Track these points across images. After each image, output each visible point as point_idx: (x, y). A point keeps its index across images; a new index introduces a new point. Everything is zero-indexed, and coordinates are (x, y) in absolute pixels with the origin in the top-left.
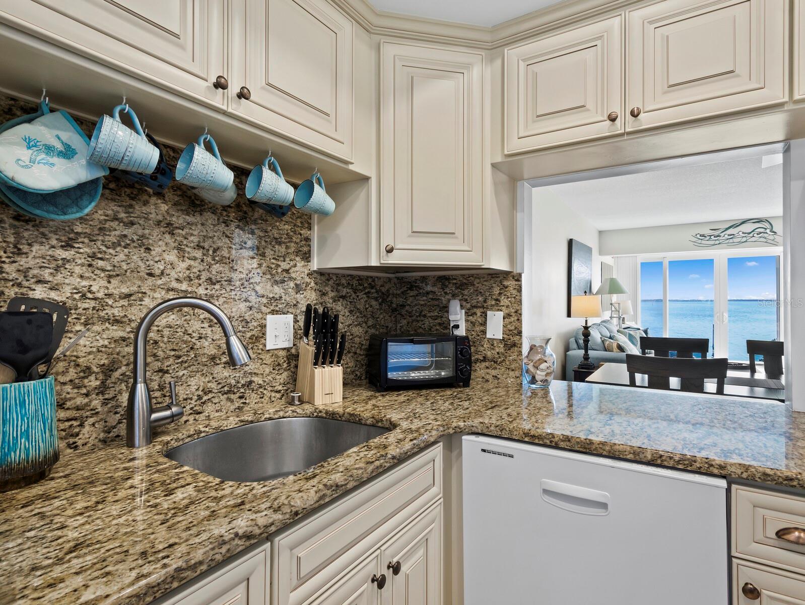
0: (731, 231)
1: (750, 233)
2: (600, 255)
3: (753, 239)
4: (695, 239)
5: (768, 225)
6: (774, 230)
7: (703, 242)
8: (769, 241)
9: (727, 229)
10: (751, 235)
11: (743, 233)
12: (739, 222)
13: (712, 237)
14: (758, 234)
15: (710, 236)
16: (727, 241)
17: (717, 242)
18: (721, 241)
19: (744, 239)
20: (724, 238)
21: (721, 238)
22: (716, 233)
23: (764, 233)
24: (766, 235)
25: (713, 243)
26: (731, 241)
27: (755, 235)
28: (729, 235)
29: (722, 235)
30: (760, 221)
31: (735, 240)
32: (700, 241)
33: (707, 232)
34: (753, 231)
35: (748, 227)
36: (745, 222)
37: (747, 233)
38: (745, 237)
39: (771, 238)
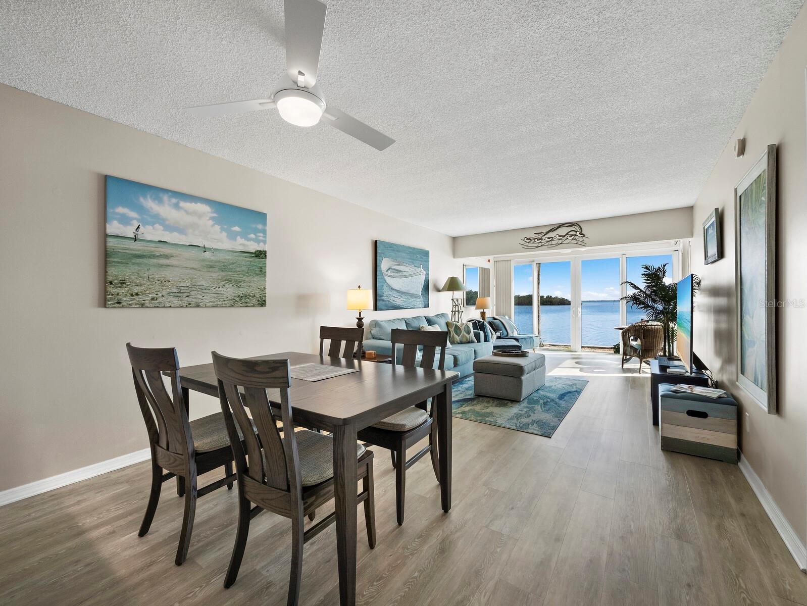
0: (551, 235)
1: (565, 236)
2: (454, 258)
3: (567, 241)
4: (524, 243)
5: (578, 229)
6: (583, 233)
7: (530, 245)
8: (579, 243)
9: (547, 233)
10: (565, 238)
11: (559, 236)
12: (556, 226)
14: (570, 237)
17: (540, 244)
18: (543, 244)
19: (560, 241)
20: (545, 241)
23: (575, 235)
24: (576, 237)
25: (536, 245)
26: (550, 243)
27: (568, 237)
28: (549, 238)
29: (544, 238)
30: (572, 224)
31: (554, 242)
32: (527, 244)
33: (532, 236)
34: (567, 234)
35: (563, 231)
36: (560, 226)
37: (562, 236)
38: (561, 239)
39: (581, 239)
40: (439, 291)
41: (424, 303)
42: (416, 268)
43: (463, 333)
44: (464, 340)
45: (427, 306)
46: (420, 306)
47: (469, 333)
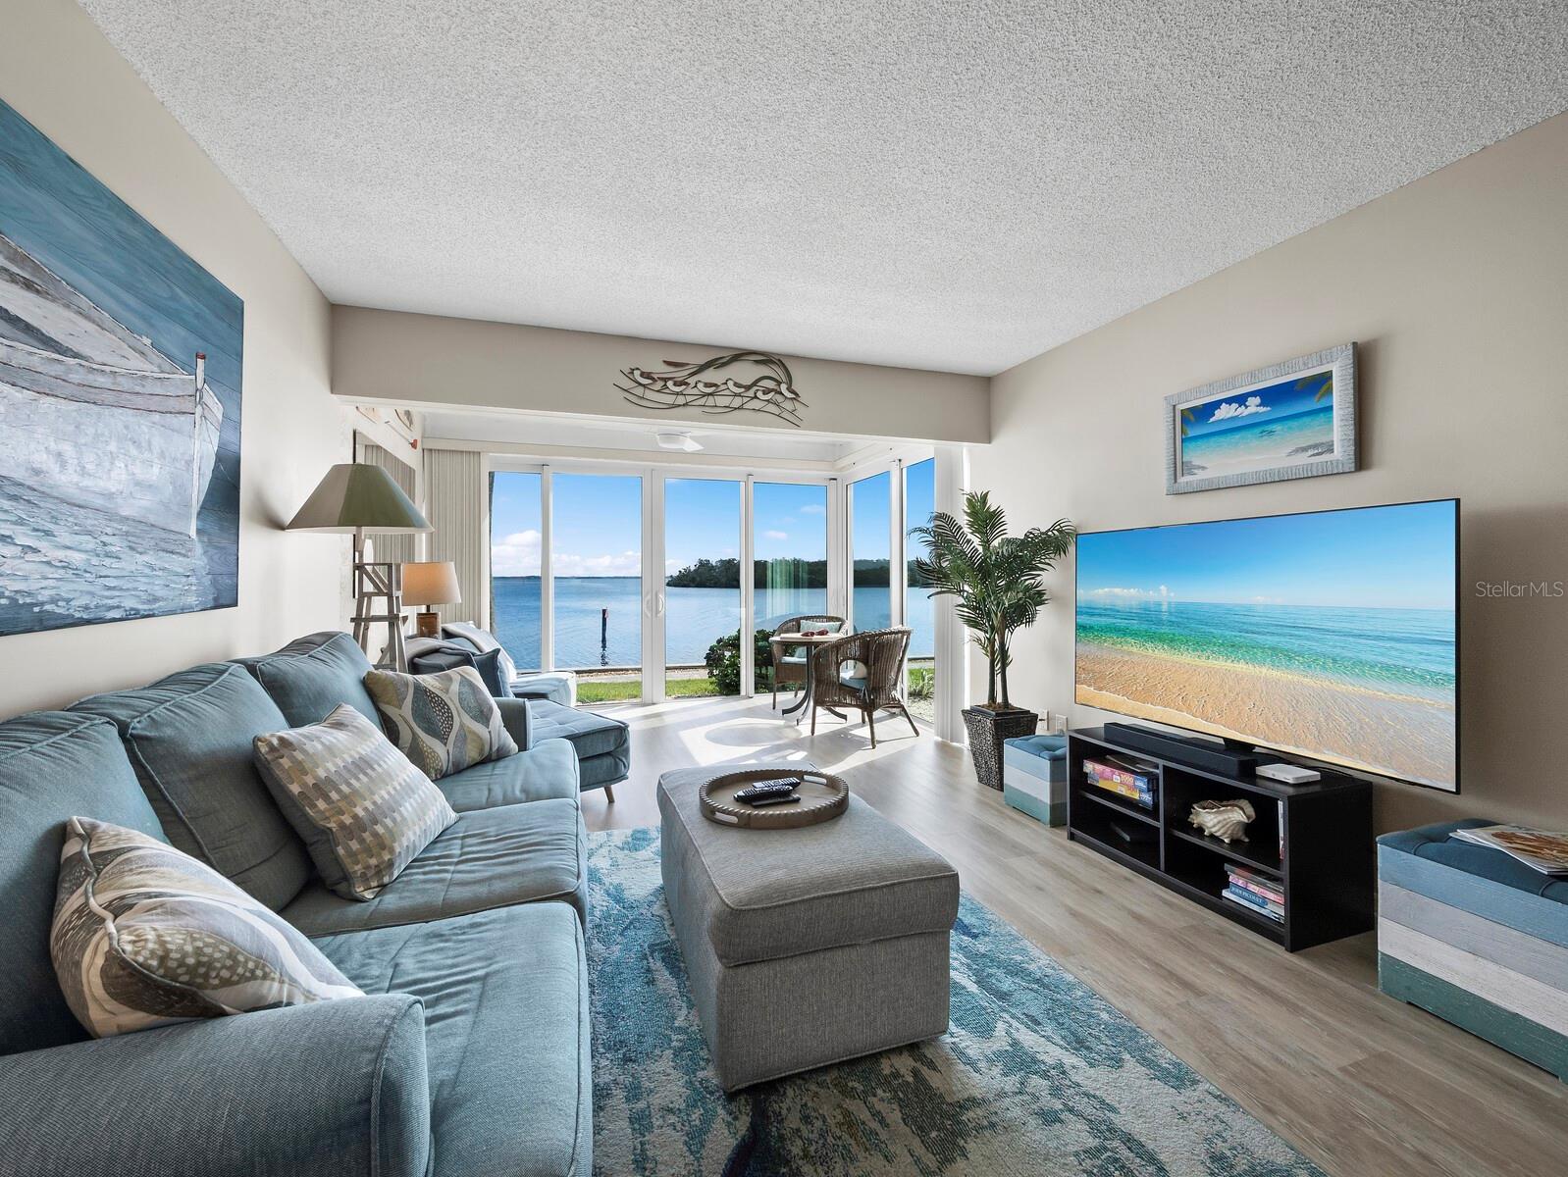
0: (710, 375)
1: (748, 388)
2: (332, 393)
3: (756, 404)
4: (627, 384)
5: (783, 375)
6: (794, 388)
7: (649, 394)
8: (785, 415)
9: (702, 368)
10: (751, 393)
11: (736, 385)
12: (728, 354)
13: (670, 384)
14: (764, 393)
15: (665, 380)
16: (702, 401)
17: (681, 400)
18: (689, 398)
19: (737, 402)
20: (695, 391)
21: (689, 391)
22: (681, 374)
23: (776, 392)
24: (779, 398)
25: (670, 399)
26: (710, 401)
27: (760, 394)
28: (707, 385)
29: (692, 381)
30: (767, 359)
31: (721, 400)
32: (639, 391)
33: (658, 368)
34: (755, 384)
35: (745, 372)
36: (739, 355)
37: (744, 387)
38: (739, 395)
39: (788, 405)
40: (279, 526)
41: (214, 582)
42: (167, 365)
43: (462, 720)
44: (472, 754)
45: (225, 597)
46: (192, 600)
47: (483, 716)
